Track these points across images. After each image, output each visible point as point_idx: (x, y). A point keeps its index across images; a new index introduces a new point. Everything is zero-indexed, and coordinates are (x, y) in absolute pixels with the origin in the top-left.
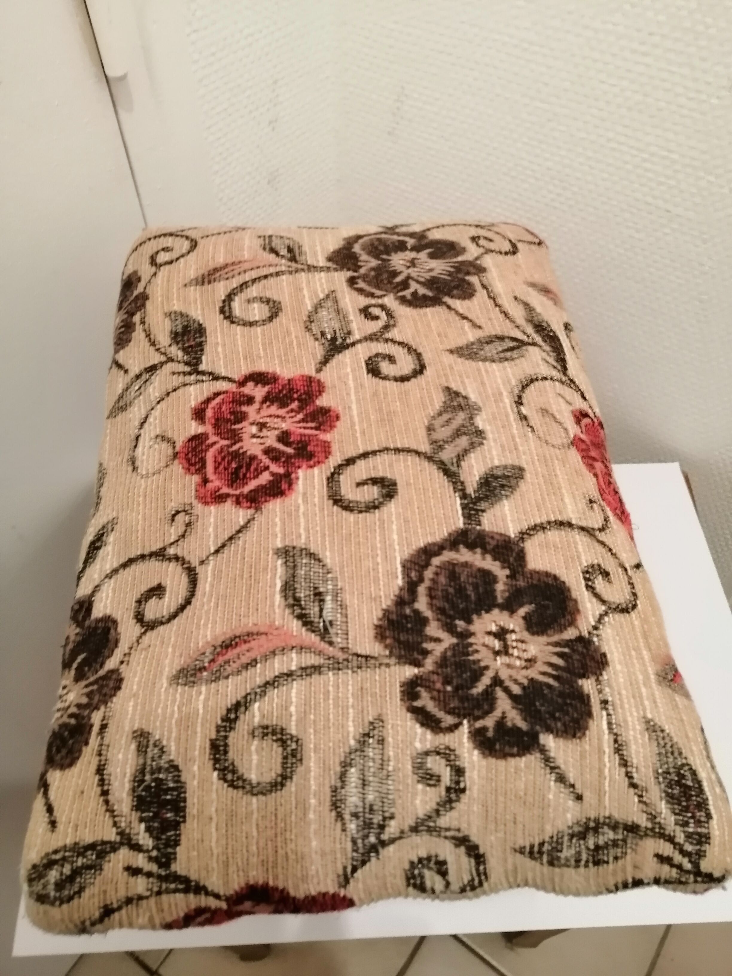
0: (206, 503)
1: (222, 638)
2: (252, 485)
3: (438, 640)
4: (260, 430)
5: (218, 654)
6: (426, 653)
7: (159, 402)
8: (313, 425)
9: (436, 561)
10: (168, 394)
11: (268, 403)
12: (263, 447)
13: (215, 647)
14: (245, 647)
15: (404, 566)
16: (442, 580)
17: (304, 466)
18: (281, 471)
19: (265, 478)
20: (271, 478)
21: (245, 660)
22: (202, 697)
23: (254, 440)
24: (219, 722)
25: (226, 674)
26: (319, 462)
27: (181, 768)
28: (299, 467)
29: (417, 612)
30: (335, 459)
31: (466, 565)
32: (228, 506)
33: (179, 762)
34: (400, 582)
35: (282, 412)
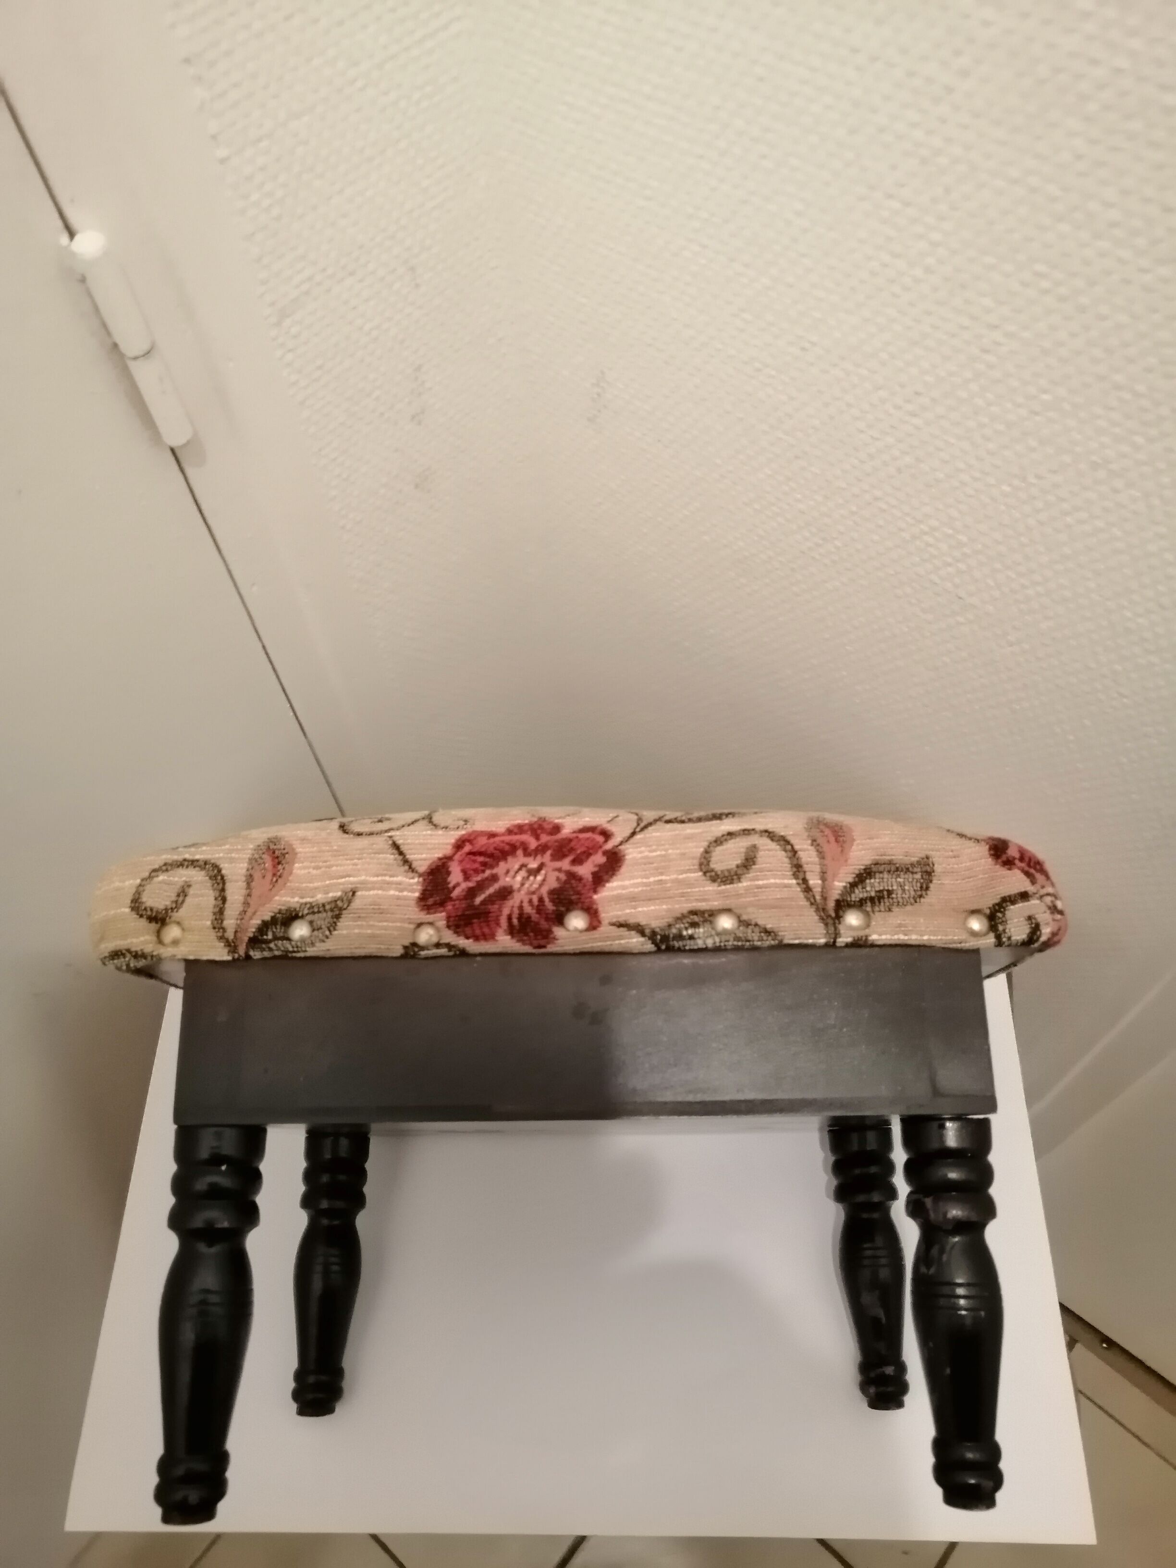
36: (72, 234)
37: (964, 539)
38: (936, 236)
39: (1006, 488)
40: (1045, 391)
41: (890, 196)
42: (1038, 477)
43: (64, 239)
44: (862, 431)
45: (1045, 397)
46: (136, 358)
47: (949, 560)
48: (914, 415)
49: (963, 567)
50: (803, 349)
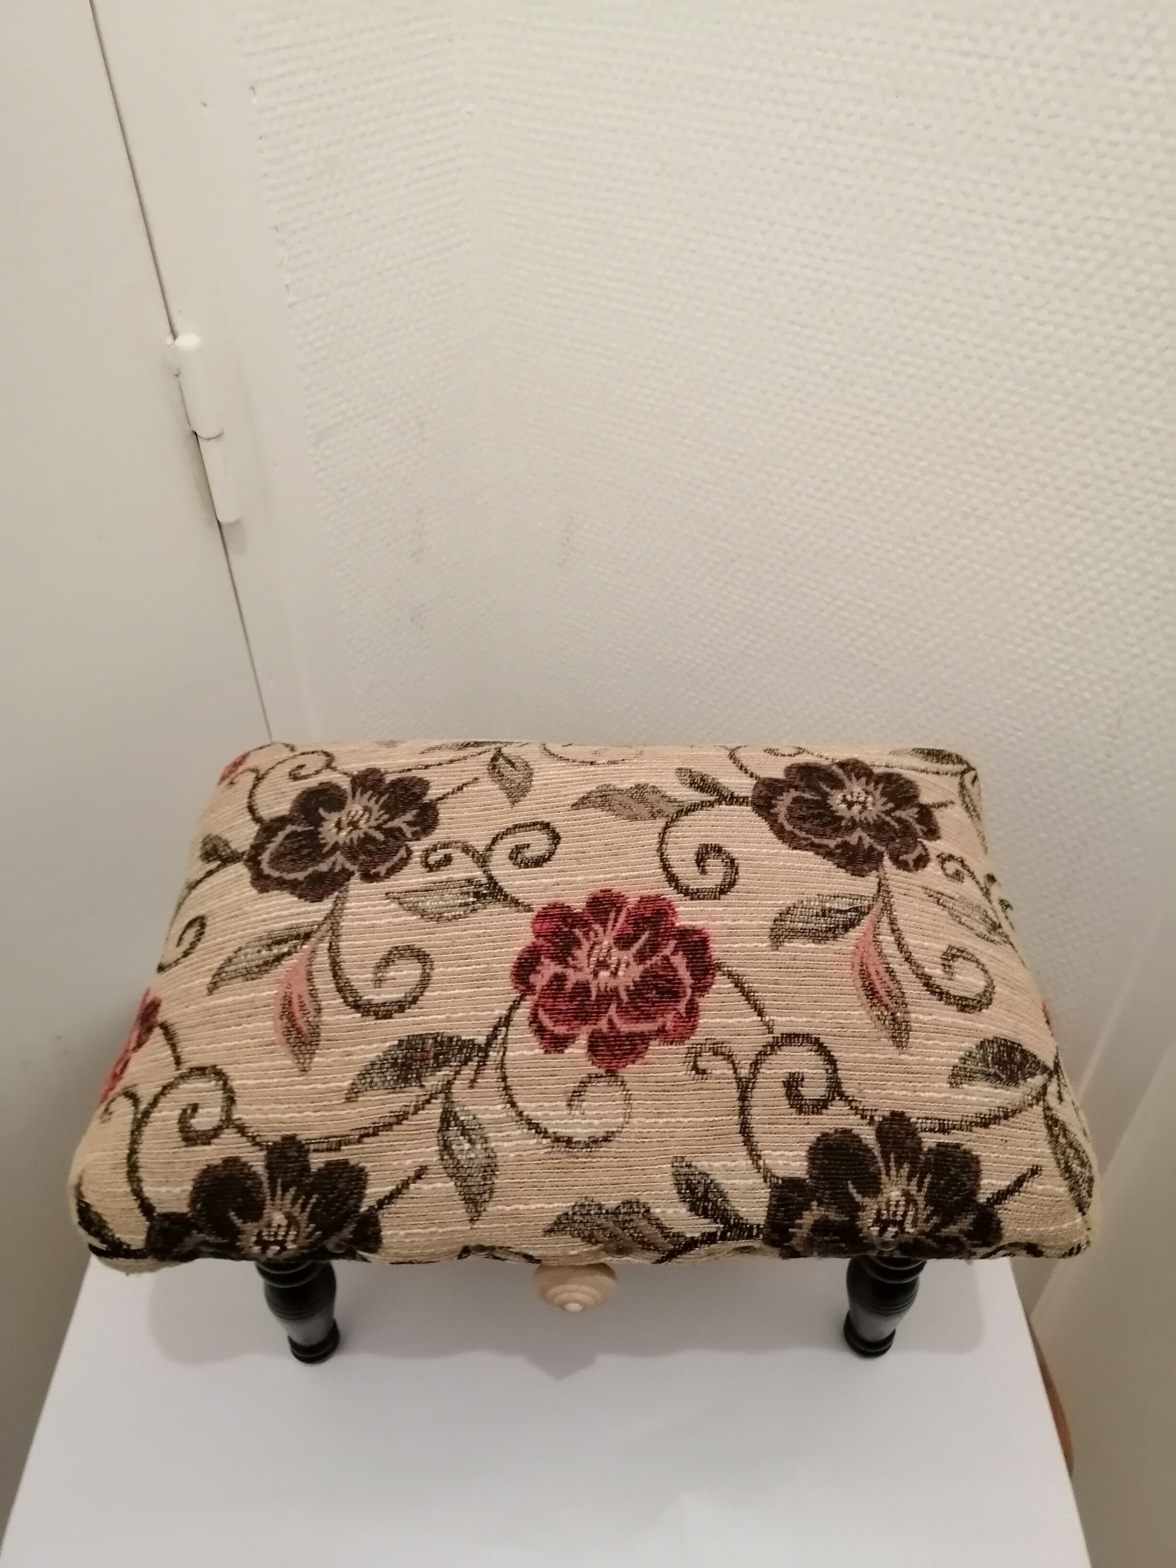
0: (694, 1027)
1: (864, 999)
2: (684, 974)
3: (860, 838)
4: (607, 967)
5: (880, 1001)
6: (871, 848)
7: (513, 1105)
8: (612, 915)
9: (788, 827)
10: (506, 1088)
11: (569, 959)
12: (633, 964)
13: (874, 1005)
14: (874, 977)
15: (795, 848)
16: (807, 825)
17: (673, 919)
18: (672, 943)
19: (679, 962)
20: (681, 953)
21: (887, 978)
22: (921, 1017)
23: (620, 973)
24: (942, 1002)
25: (900, 994)
26: (670, 906)
27: (982, 1040)
28: (673, 924)
29: (837, 847)
30: (669, 893)
31: (789, 809)
32: (703, 1002)
33: (978, 1041)
34: (811, 853)
35: (586, 945)
36: (175, 336)
37: (872, 606)
38: (828, 348)
39: (901, 551)
40: (921, 459)
41: (792, 323)
42: (924, 535)
43: (169, 340)
44: (784, 525)
45: (922, 463)
46: (209, 439)
47: (862, 629)
48: (823, 500)
49: (874, 633)
50: (734, 461)
